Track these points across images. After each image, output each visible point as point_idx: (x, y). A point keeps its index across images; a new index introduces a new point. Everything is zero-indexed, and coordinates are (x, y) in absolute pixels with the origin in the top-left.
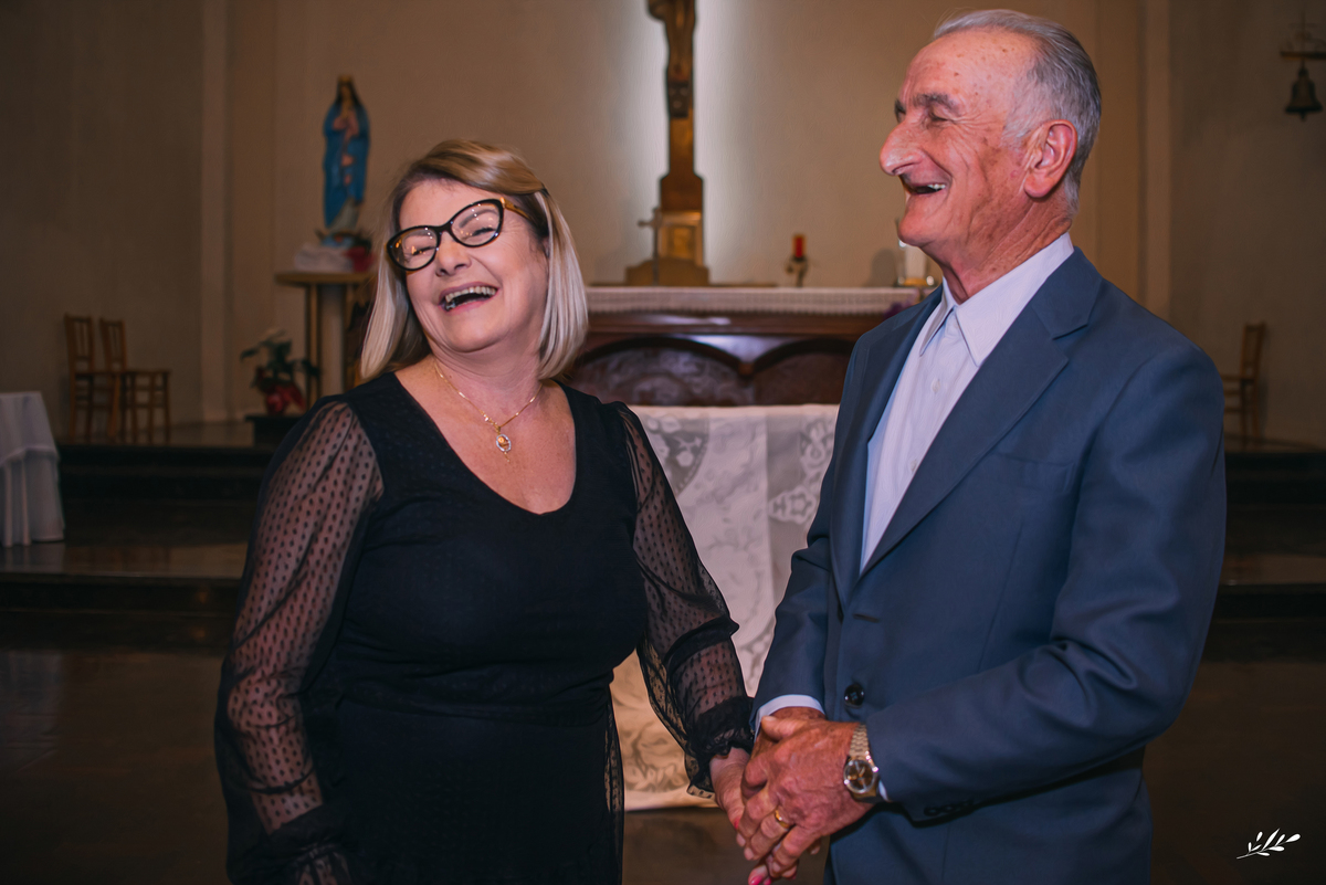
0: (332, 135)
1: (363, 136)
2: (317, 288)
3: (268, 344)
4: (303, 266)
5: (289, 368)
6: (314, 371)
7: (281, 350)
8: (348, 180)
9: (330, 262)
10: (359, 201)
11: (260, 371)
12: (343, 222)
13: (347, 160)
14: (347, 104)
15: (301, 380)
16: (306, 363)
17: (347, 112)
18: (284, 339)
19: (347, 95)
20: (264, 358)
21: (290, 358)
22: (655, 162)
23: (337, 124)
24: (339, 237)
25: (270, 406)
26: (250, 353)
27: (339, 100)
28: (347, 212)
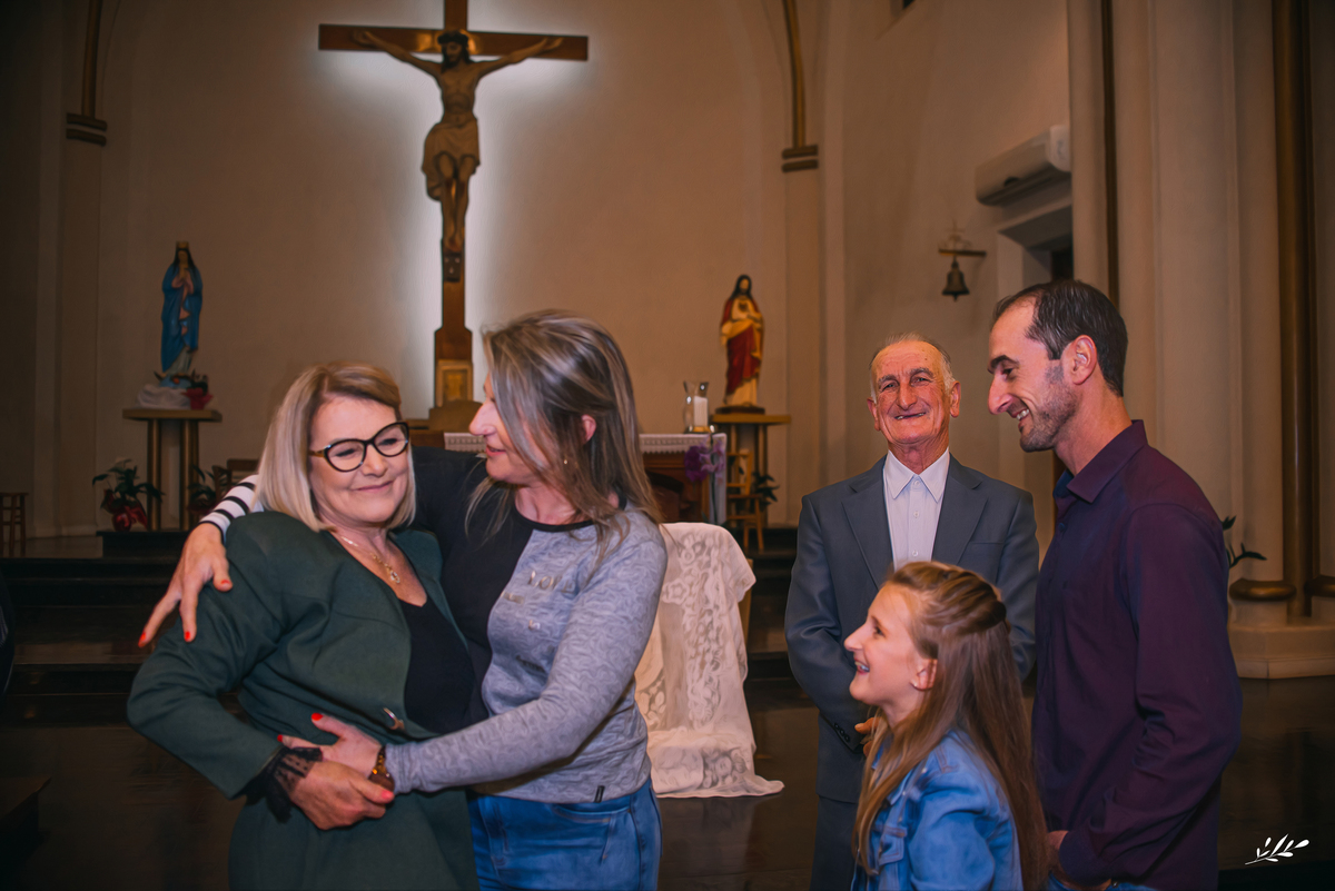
0: (170, 292)
1: (197, 294)
2: (159, 424)
3: (115, 470)
4: (146, 404)
5: (133, 491)
6: (155, 493)
7: (129, 475)
8: (184, 331)
9: (170, 400)
10: (193, 349)
11: (108, 493)
12: (179, 366)
13: (184, 314)
14: (184, 266)
15: (143, 499)
16: (148, 485)
17: (183, 272)
18: (130, 466)
19: (183, 259)
20: (113, 482)
21: (136, 483)
22: (431, 317)
23: (175, 283)
24: (176, 379)
25: (118, 524)
26: (102, 477)
27: (177, 262)
28: (184, 356)
